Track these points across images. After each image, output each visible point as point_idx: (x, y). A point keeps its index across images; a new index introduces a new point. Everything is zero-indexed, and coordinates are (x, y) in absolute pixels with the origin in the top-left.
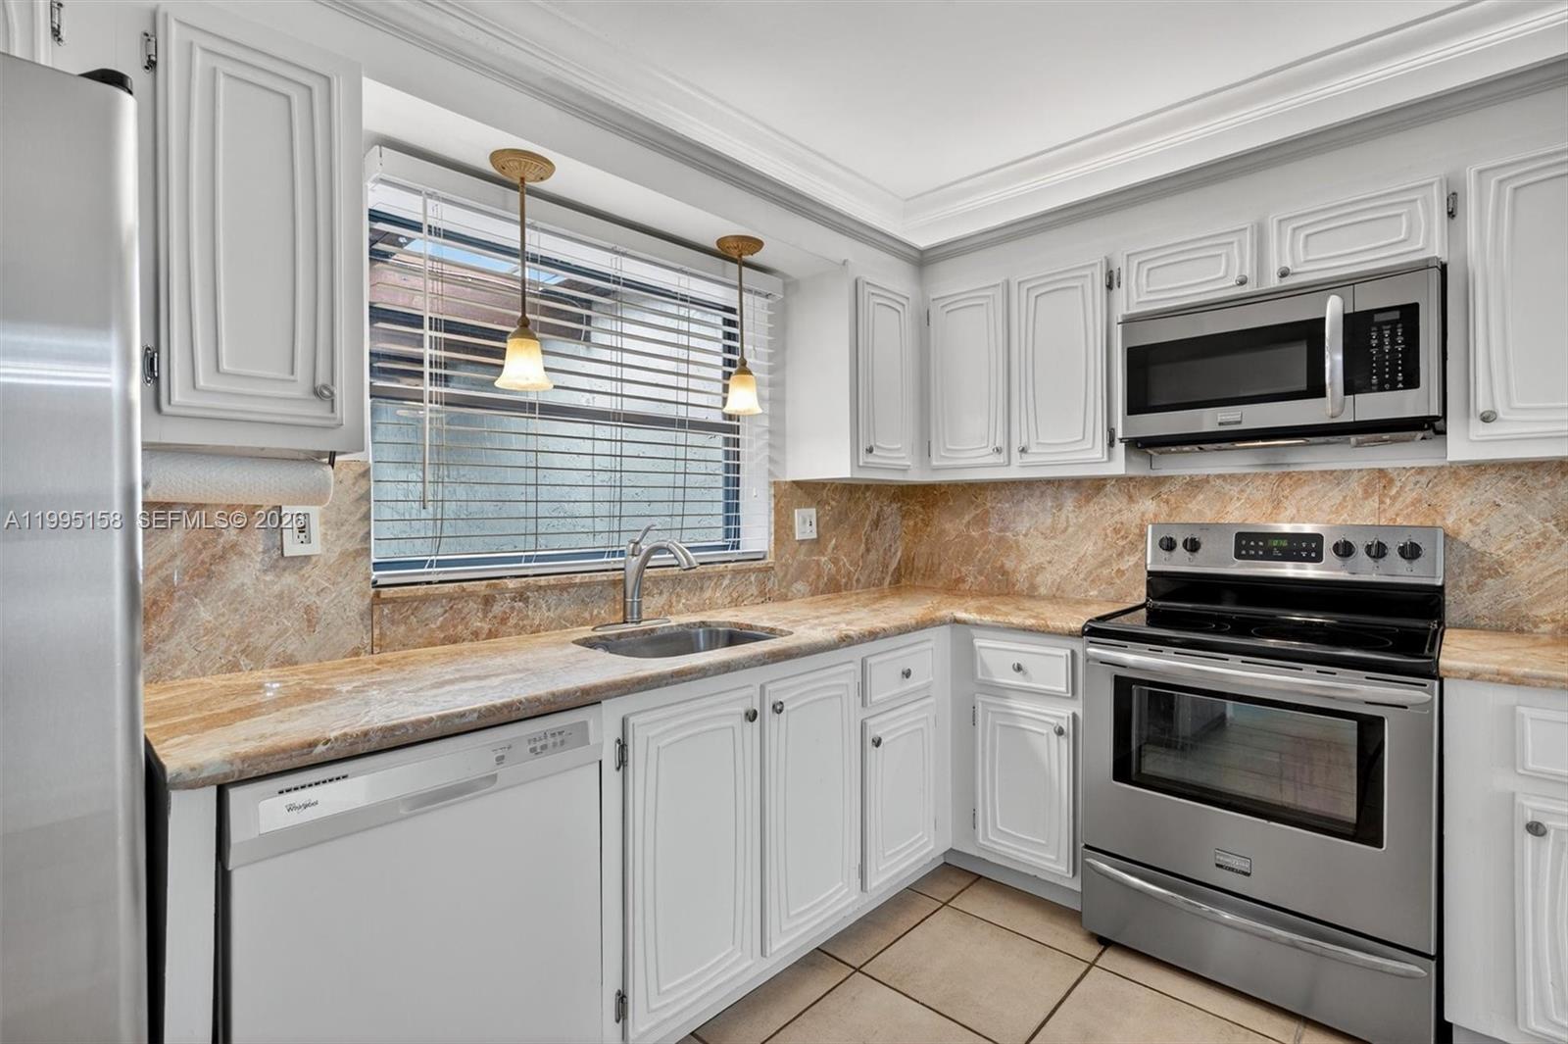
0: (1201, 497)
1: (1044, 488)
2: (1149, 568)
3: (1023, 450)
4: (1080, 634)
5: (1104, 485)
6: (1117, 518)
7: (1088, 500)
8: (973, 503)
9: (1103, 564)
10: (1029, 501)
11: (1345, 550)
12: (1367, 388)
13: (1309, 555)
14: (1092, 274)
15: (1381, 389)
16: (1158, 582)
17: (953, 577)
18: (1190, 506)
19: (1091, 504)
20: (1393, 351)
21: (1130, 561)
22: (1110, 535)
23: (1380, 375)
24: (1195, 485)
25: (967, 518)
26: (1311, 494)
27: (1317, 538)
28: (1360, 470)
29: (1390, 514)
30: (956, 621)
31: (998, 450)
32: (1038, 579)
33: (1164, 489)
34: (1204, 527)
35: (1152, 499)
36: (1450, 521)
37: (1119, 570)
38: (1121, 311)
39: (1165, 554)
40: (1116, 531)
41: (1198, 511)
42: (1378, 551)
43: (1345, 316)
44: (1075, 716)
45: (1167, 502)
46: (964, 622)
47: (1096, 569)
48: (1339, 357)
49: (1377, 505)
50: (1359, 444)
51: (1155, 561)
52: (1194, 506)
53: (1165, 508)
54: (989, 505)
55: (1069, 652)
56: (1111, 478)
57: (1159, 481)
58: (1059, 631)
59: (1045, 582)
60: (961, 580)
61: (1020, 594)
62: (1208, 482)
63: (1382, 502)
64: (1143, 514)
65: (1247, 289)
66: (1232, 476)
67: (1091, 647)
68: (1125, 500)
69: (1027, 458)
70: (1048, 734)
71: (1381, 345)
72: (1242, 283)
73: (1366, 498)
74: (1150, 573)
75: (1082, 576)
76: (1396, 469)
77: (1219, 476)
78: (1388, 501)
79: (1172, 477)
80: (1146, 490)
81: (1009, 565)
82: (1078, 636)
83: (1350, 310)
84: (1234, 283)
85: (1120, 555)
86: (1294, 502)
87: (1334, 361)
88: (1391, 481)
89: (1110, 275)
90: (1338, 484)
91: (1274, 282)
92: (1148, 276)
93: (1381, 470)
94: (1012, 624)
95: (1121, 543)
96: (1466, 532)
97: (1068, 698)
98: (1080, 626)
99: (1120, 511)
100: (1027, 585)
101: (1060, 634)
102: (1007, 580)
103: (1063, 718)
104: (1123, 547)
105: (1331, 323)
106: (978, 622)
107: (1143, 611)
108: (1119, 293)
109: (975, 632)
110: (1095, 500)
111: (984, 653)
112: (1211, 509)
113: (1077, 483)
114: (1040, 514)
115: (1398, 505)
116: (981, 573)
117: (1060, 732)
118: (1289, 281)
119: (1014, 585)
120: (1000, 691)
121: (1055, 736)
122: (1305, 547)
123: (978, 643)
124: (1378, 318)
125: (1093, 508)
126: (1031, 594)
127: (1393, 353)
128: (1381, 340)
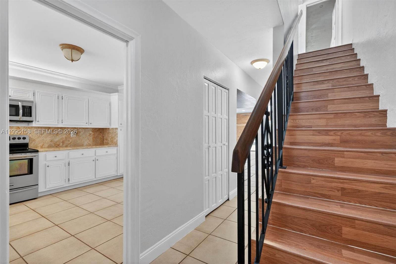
11: (14, 139)
83: (22, 105)
105: (20, 106)
127: (28, 112)
128: (27, 110)
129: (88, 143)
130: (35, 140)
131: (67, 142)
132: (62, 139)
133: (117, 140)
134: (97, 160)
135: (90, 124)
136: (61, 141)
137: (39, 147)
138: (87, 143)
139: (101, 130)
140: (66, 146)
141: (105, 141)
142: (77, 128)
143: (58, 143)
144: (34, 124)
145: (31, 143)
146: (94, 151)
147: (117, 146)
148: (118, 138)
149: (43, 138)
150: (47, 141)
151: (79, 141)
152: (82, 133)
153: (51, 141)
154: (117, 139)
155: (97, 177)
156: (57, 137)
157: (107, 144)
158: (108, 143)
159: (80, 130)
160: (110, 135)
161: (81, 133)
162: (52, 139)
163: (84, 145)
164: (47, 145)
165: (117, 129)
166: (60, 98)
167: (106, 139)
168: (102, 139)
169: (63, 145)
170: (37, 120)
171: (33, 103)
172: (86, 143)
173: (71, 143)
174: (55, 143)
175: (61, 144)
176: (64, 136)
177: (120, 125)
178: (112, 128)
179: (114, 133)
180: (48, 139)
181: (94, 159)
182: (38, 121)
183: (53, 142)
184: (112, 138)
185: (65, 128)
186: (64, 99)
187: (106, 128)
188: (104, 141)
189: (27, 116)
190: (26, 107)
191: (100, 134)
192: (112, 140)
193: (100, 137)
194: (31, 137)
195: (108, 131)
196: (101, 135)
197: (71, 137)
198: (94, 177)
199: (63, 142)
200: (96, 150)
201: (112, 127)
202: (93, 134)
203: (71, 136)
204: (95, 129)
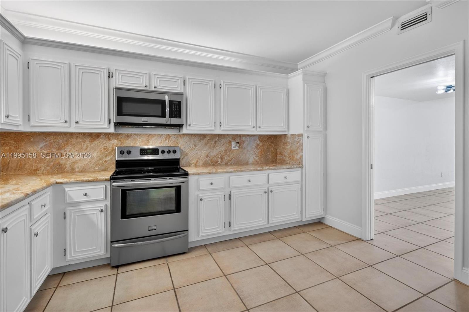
0: (130, 139)
1: (78, 135)
2: (117, 159)
5: (100, 135)
6: (105, 145)
8: (44, 140)
9: (100, 159)
10: (71, 140)
11: (163, 152)
12: (172, 117)
13: (156, 153)
16: (119, 164)
17: (33, 169)
18: (127, 142)
19: (96, 141)
21: (108, 158)
22: (102, 150)
24: (128, 136)
25: (41, 146)
26: (155, 139)
27: (158, 149)
28: (165, 134)
29: (170, 144)
30: (57, 183)
32: (75, 166)
33: (119, 137)
34: (132, 147)
35: (116, 140)
36: (179, 146)
37: (105, 161)
39: (121, 155)
40: (104, 149)
41: (129, 143)
42: (169, 152)
45: (120, 141)
47: (97, 161)
49: (168, 142)
51: (117, 157)
52: (128, 142)
53: (120, 142)
54: (52, 141)
56: (103, 133)
57: (118, 135)
59: (78, 166)
60: (38, 169)
61: (67, 172)
62: (131, 135)
63: (168, 141)
64: (113, 144)
66: (138, 134)
68: (107, 140)
73: (166, 140)
74: (116, 161)
75: (92, 164)
76: (171, 134)
77: (135, 134)
78: (170, 141)
79: (122, 134)
80: (114, 137)
81: (62, 162)
82: (109, 180)
85: (106, 156)
86: (152, 141)
88: (170, 137)
89: (109, 73)
90: (160, 137)
92: (121, 77)
93: (168, 134)
94: (83, 180)
95: (106, 153)
96: (182, 147)
98: (109, 177)
99: (106, 143)
100: (70, 168)
102: (61, 167)
104: (107, 154)
108: (112, 80)
110: (97, 140)
112: (132, 143)
113: (90, 135)
114: (76, 144)
115: (171, 142)
116: (48, 166)
118: (156, 89)
119: (64, 169)
122: (155, 151)
125: (96, 142)
126: (72, 171)
127: (177, 110)
128: (175, 107)
129: (254, 159)
130: (187, 154)
131: (226, 158)
132: (220, 152)
133: (301, 157)
134: (271, 192)
135: (258, 128)
136: (219, 157)
137: (193, 165)
138: (254, 160)
139: (272, 139)
140: (225, 164)
141: (279, 157)
142: (240, 135)
143: (215, 159)
144: (185, 131)
145: (183, 159)
146: (266, 175)
147: (302, 168)
148: (303, 153)
149: (197, 151)
150: (201, 156)
151: (242, 157)
152: (246, 143)
153: (207, 156)
154: (301, 153)
155: (270, 222)
156: (215, 149)
157: (283, 162)
158: (285, 161)
159: (244, 138)
160: (289, 147)
161: (245, 144)
162: (209, 152)
163: (249, 163)
164: (201, 163)
165: (301, 135)
166: (218, 86)
167: (281, 154)
168: (273, 153)
169: (221, 162)
170: (189, 123)
171: (183, 96)
172: (251, 160)
173: (232, 159)
174: (211, 159)
175: (219, 161)
176: (223, 149)
177: (306, 129)
178: (292, 135)
179: (296, 143)
180: (203, 153)
181: (266, 189)
182: (189, 125)
183: (209, 158)
184: (292, 152)
185: (224, 136)
186: (222, 88)
187: (280, 136)
188: (276, 156)
189: (175, 118)
190: (174, 102)
191: (271, 145)
192: (291, 155)
193: (272, 151)
194: (183, 150)
195: (285, 140)
196: (272, 146)
197: (231, 149)
198: (266, 223)
199: (222, 158)
200: (270, 174)
201: (291, 132)
202: (261, 144)
203: (232, 148)
204: (265, 136)
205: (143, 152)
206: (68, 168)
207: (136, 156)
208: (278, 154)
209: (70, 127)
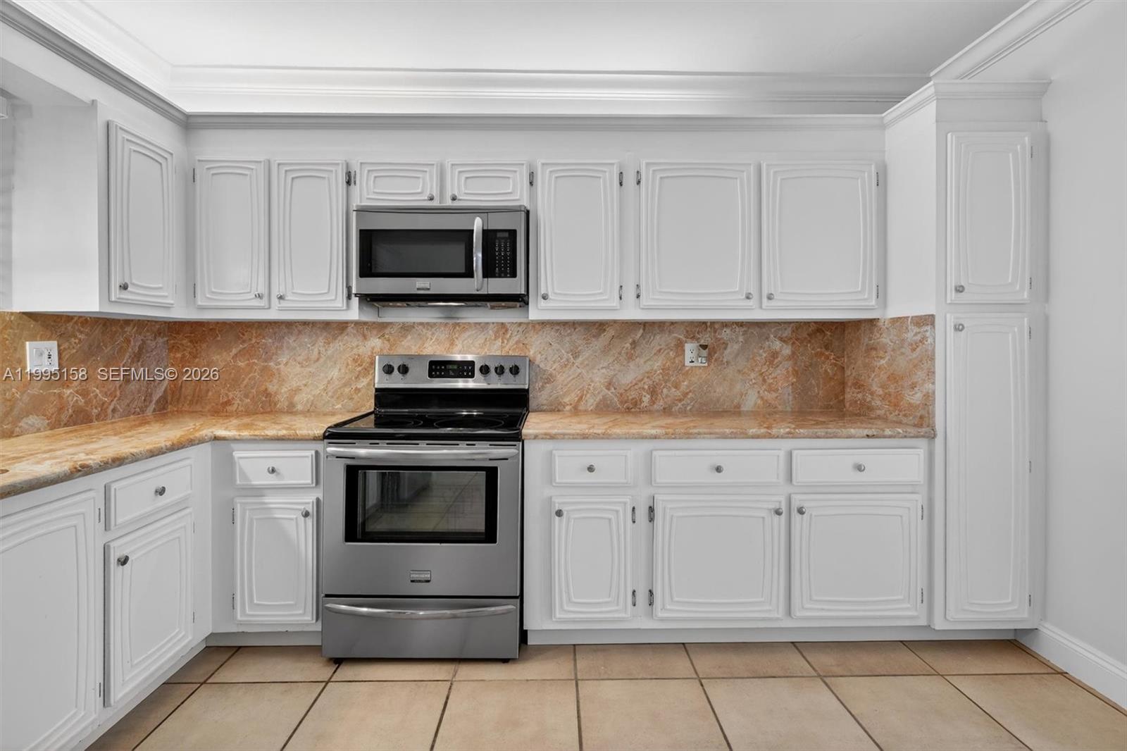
0: (409, 337)
1: (301, 328)
2: (376, 386)
3: (281, 298)
4: (321, 438)
5: (347, 327)
6: (355, 351)
7: (335, 338)
8: (239, 338)
9: (345, 385)
10: (289, 338)
11: (485, 370)
12: (493, 276)
13: (468, 374)
14: (336, 171)
15: (500, 277)
16: (383, 396)
17: (221, 402)
18: (403, 343)
19: (337, 341)
20: (505, 255)
21: (363, 383)
22: (350, 363)
23: (500, 268)
24: (406, 328)
25: (234, 351)
26: (469, 336)
27: (472, 363)
28: (493, 323)
29: (507, 349)
30: (216, 438)
31: (260, 296)
32: (296, 398)
33: (387, 331)
34: (411, 357)
35: (379, 338)
36: (531, 353)
37: (356, 389)
38: (356, 202)
39: (387, 376)
40: (355, 360)
41: (408, 346)
42: (500, 371)
43: (484, 231)
44: (318, 500)
45: (389, 340)
46: (224, 439)
47: (340, 388)
48: (480, 255)
49: (500, 344)
50: (492, 308)
51: (381, 381)
52: (405, 343)
53: (387, 345)
54: (254, 341)
55: (313, 452)
56: (352, 322)
57: (383, 326)
58: (307, 437)
59: (301, 400)
60: (228, 403)
61: (282, 412)
62: (414, 327)
63: (503, 342)
64: (373, 348)
65: (435, 203)
66: (428, 324)
67: (330, 446)
68: (361, 338)
69: (284, 304)
70: (296, 519)
71: (500, 250)
72: (431, 199)
73: (495, 340)
74: (377, 390)
75: (330, 394)
76: (509, 323)
77: (421, 324)
78: (506, 342)
79: (391, 323)
80: (375, 332)
81: (272, 388)
82: (321, 440)
83: (485, 228)
84: (426, 198)
85: (357, 378)
86: (461, 342)
87: (478, 257)
88: (507, 330)
89: (349, 174)
90: (483, 331)
91: (448, 203)
92: (374, 181)
93: (502, 324)
94: (267, 435)
95: (360, 368)
96: (538, 360)
97: (313, 488)
98: (322, 432)
99: (357, 346)
100: (286, 404)
101: (307, 440)
102: (270, 401)
103: (308, 503)
104: (360, 372)
105: (477, 233)
106: (238, 437)
107: (372, 417)
108: (355, 190)
109: (234, 446)
110: (339, 338)
111: (241, 462)
112: (415, 346)
113: (327, 325)
114: (298, 348)
115: (510, 344)
116: (246, 396)
117: (306, 515)
118: (456, 204)
119: (275, 404)
120: (259, 491)
121: (303, 518)
122: (465, 369)
123: (236, 454)
124: (499, 235)
125: (338, 345)
126: (291, 410)
128: (500, 246)
129: (762, 398)
130: (551, 376)
131: (670, 393)
132: (649, 374)
133: (929, 398)
134: (800, 511)
135: (765, 300)
136: (646, 387)
138: (759, 402)
139: (829, 333)
140: (664, 409)
141: (850, 394)
142: (713, 323)
143: (633, 394)
144: (532, 312)
145: (538, 390)
146: (784, 453)
147: (932, 436)
148: (933, 383)
149: (580, 370)
150: (593, 385)
151: (719, 390)
152: (733, 348)
153: (609, 385)
154: (928, 386)
155: (796, 611)
156: (632, 365)
157: (863, 412)
158: (870, 409)
159: (726, 334)
160: (883, 362)
161: (727, 352)
162: (612, 373)
163: (744, 409)
164: (591, 403)
165: (927, 321)
166: (630, 179)
167: (858, 385)
168: (831, 379)
169: (653, 402)
170: (542, 290)
172: (751, 401)
173: (685, 395)
174: (621, 395)
175: (646, 399)
176: (657, 364)
177: (952, 295)
178: (895, 321)
179: (907, 350)
180: (597, 376)
181: (780, 500)
182: (544, 298)
183: (615, 389)
184: (893, 378)
185: (661, 325)
186: (642, 183)
187: (857, 324)
188: (843, 391)
191: (822, 354)
192: (892, 390)
193: (827, 373)
194: (541, 365)
195: (870, 339)
196: (827, 358)
197: (684, 365)
199: (653, 392)
200: (797, 452)
201: (895, 310)
202: (787, 352)
203: (687, 363)
204: (799, 325)
205: (439, 368)
206: (283, 403)
207: (420, 380)
208: (850, 384)
209: (269, 308)
